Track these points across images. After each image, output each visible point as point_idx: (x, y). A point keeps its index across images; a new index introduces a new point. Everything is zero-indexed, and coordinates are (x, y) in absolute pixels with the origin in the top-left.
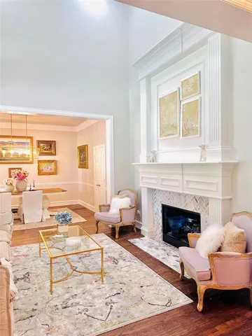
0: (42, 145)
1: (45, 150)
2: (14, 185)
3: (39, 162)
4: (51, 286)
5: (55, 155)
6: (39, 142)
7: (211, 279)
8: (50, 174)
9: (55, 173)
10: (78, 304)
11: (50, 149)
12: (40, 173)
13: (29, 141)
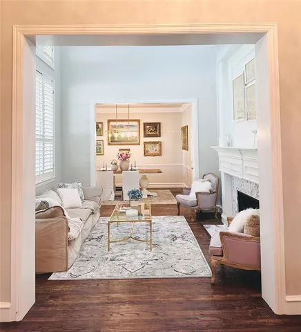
0: (148, 127)
1: (151, 132)
2: (118, 164)
3: (145, 143)
4: (109, 244)
5: (160, 136)
6: (145, 124)
7: (222, 256)
8: (155, 155)
9: (160, 154)
10: (122, 260)
11: (155, 130)
12: (146, 154)
13: (136, 123)
